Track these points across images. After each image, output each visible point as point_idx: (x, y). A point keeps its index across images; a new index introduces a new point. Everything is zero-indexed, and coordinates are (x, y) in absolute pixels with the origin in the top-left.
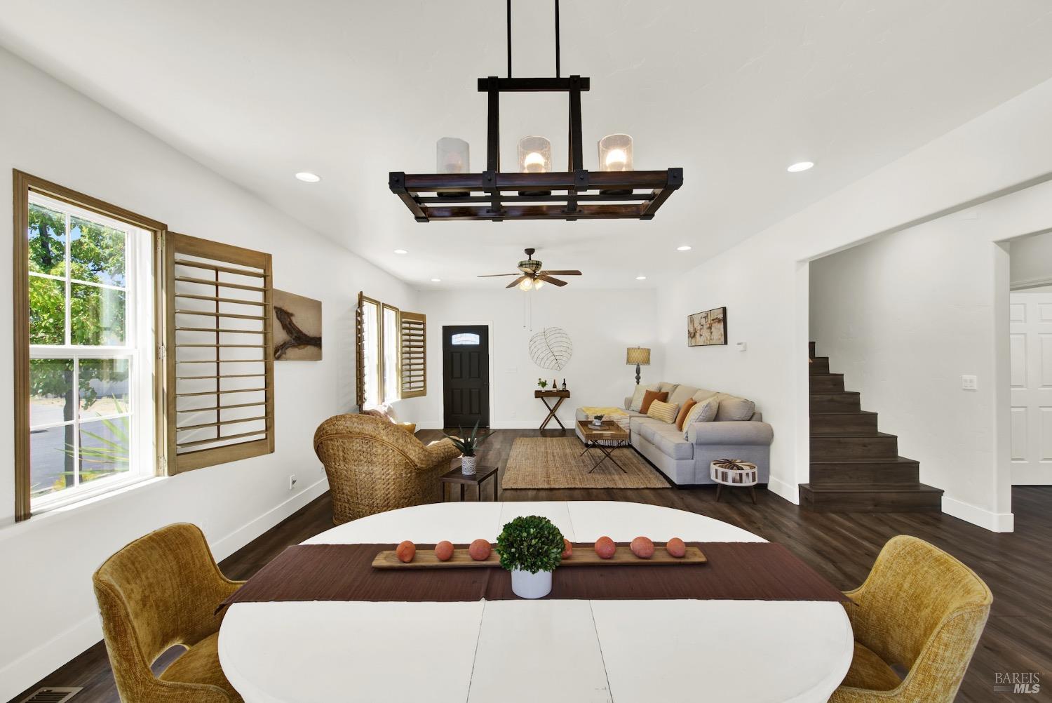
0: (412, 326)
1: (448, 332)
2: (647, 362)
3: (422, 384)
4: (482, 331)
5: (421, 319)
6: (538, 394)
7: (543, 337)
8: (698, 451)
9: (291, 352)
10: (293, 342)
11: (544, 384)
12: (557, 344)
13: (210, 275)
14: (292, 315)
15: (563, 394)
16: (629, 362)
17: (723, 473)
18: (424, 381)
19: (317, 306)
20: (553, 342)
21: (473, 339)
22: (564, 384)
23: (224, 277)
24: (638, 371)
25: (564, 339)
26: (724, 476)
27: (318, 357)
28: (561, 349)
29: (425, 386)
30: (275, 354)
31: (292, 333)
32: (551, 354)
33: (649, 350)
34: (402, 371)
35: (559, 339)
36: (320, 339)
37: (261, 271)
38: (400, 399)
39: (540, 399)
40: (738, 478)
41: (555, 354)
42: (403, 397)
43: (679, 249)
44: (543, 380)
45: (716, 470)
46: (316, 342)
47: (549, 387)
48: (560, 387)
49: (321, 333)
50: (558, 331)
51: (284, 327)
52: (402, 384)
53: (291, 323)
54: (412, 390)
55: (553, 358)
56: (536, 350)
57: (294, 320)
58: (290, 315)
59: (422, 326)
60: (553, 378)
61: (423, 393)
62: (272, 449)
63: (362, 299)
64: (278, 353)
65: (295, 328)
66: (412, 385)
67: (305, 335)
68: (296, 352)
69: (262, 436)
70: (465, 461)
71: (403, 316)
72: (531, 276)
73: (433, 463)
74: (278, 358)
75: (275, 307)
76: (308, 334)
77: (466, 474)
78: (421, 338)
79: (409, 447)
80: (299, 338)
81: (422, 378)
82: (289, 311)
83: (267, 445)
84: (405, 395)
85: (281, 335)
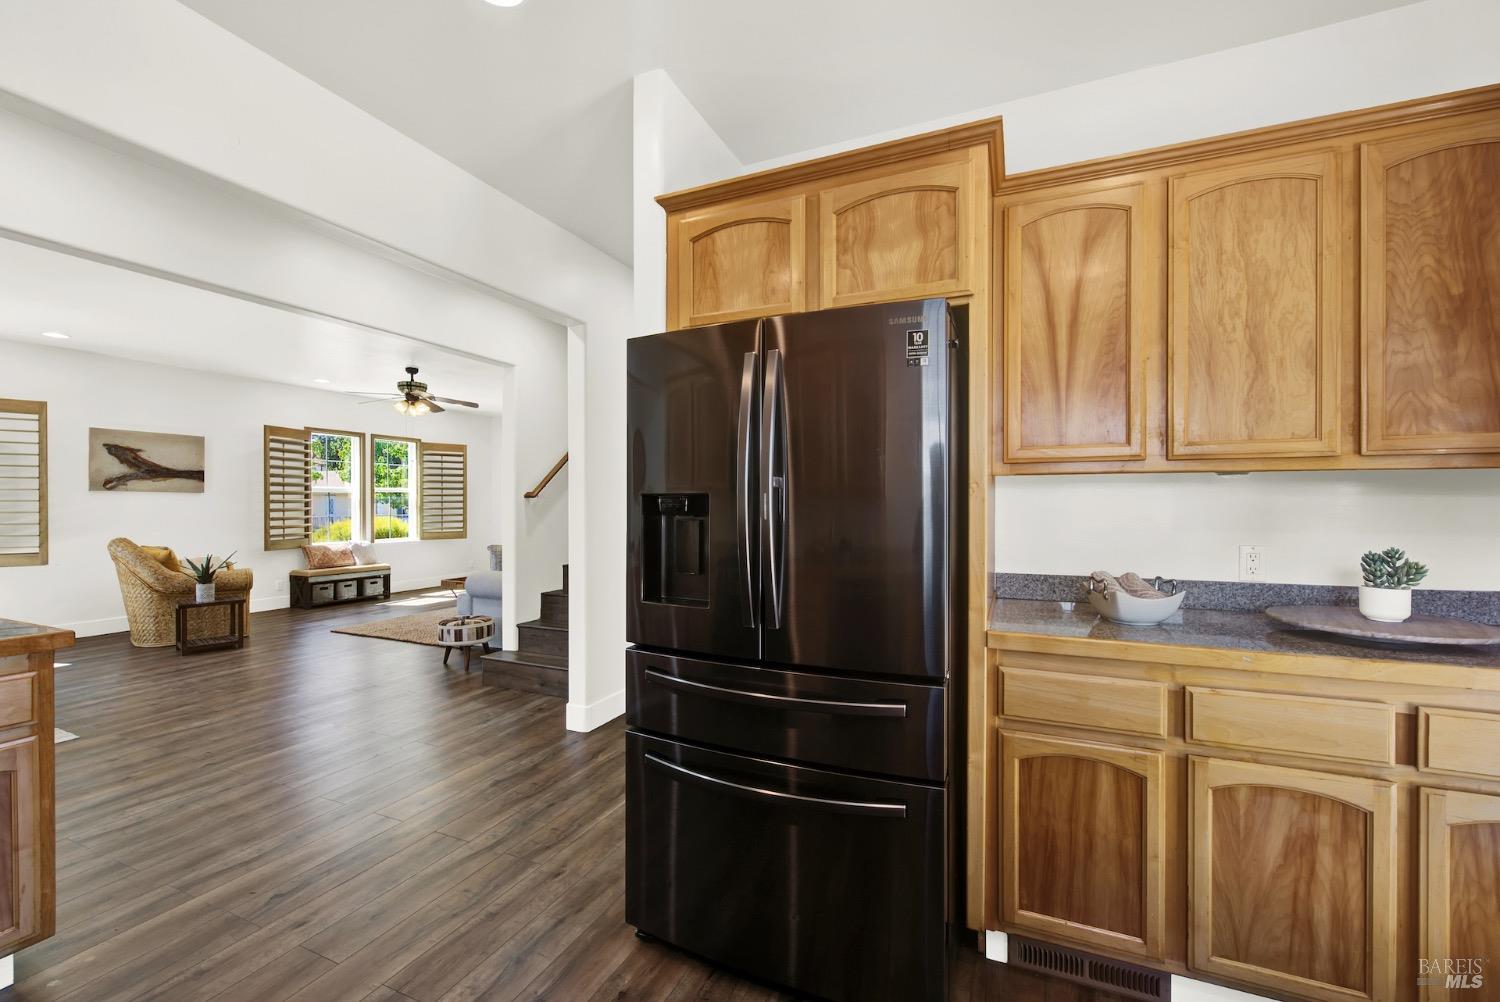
0: (444, 458)
3: (461, 525)
5: (457, 450)
8: (476, 605)
9: (131, 484)
10: (141, 474)
14: (139, 450)
18: (464, 521)
19: (198, 443)
27: (200, 491)
29: (465, 527)
30: (106, 485)
31: (139, 467)
34: (422, 509)
36: (202, 473)
37: (33, 417)
38: (419, 540)
42: (422, 538)
46: (198, 475)
49: (202, 466)
51: (123, 461)
52: (422, 525)
53: (136, 458)
54: (443, 530)
57: (143, 455)
58: (132, 450)
59: (461, 459)
61: (462, 535)
62: (45, 562)
63: (308, 431)
64: (110, 484)
65: (145, 462)
66: (445, 525)
67: (168, 469)
68: (149, 483)
69: (37, 550)
70: (199, 588)
71: (423, 447)
72: (412, 399)
73: (174, 587)
74: (111, 489)
75: (104, 445)
76: (174, 468)
77: (199, 600)
78: (461, 472)
79: (138, 569)
80: (154, 471)
81: (461, 518)
82: (134, 447)
83: (39, 558)
84: (428, 535)
85: (117, 469)
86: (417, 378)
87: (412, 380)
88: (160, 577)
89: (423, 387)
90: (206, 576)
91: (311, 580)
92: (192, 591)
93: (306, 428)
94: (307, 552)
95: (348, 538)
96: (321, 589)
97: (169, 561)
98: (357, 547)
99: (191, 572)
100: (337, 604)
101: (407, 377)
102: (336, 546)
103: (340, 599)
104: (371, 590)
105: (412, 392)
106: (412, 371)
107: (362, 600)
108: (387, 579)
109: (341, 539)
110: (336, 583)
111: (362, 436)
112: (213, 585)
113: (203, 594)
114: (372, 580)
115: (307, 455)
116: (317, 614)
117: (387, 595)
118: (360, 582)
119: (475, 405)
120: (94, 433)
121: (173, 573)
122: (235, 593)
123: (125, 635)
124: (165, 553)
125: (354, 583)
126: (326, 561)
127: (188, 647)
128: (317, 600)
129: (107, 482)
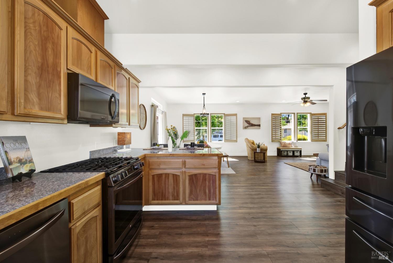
0: (319, 118)
3: (325, 137)
5: (324, 115)
9: (249, 128)
13: (230, 118)
19: (259, 119)
23: (232, 118)
27: (260, 129)
34: (312, 133)
36: (260, 125)
37: (235, 116)
42: (312, 141)
46: (259, 125)
51: (248, 123)
52: (312, 137)
54: (319, 139)
58: (249, 121)
59: (324, 117)
61: (325, 141)
62: (237, 142)
63: (281, 114)
64: (246, 128)
65: (251, 123)
66: (319, 137)
68: (251, 127)
69: (236, 139)
70: (257, 149)
71: (313, 115)
72: (305, 102)
73: (254, 148)
74: (246, 129)
75: (245, 120)
76: (255, 124)
77: (257, 152)
78: (325, 122)
79: (248, 144)
80: (252, 125)
81: (325, 135)
82: (249, 120)
83: (236, 141)
84: (312, 140)
85: (247, 125)
86: (307, 96)
87: (305, 96)
88: (252, 146)
89: (309, 98)
90: (259, 146)
91: (281, 150)
92: (256, 150)
93: (281, 113)
94: (281, 143)
95: (291, 140)
96: (284, 152)
97: (253, 143)
98: (293, 142)
99: (257, 146)
100: (287, 156)
101: (304, 96)
102: (287, 142)
103: (288, 155)
104: (296, 154)
105: (305, 100)
106: (305, 94)
107: (294, 156)
108: (301, 152)
109: (289, 140)
110: (287, 151)
111: (294, 114)
112: (260, 149)
113: (258, 150)
114: (297, 151)
115: (281, 120)
116: (283, 158)
117: (301, 156)
118: (293, 152)
119: (326, 100)
120: (244, 118)
121: (254, 145)
122: (264, 151)
123: (247, 157)
124: (252, 141)
125: (292, 152)
126: (285, 145)
127: (256, 161)
128: (283, 155)
129: (245, 127)
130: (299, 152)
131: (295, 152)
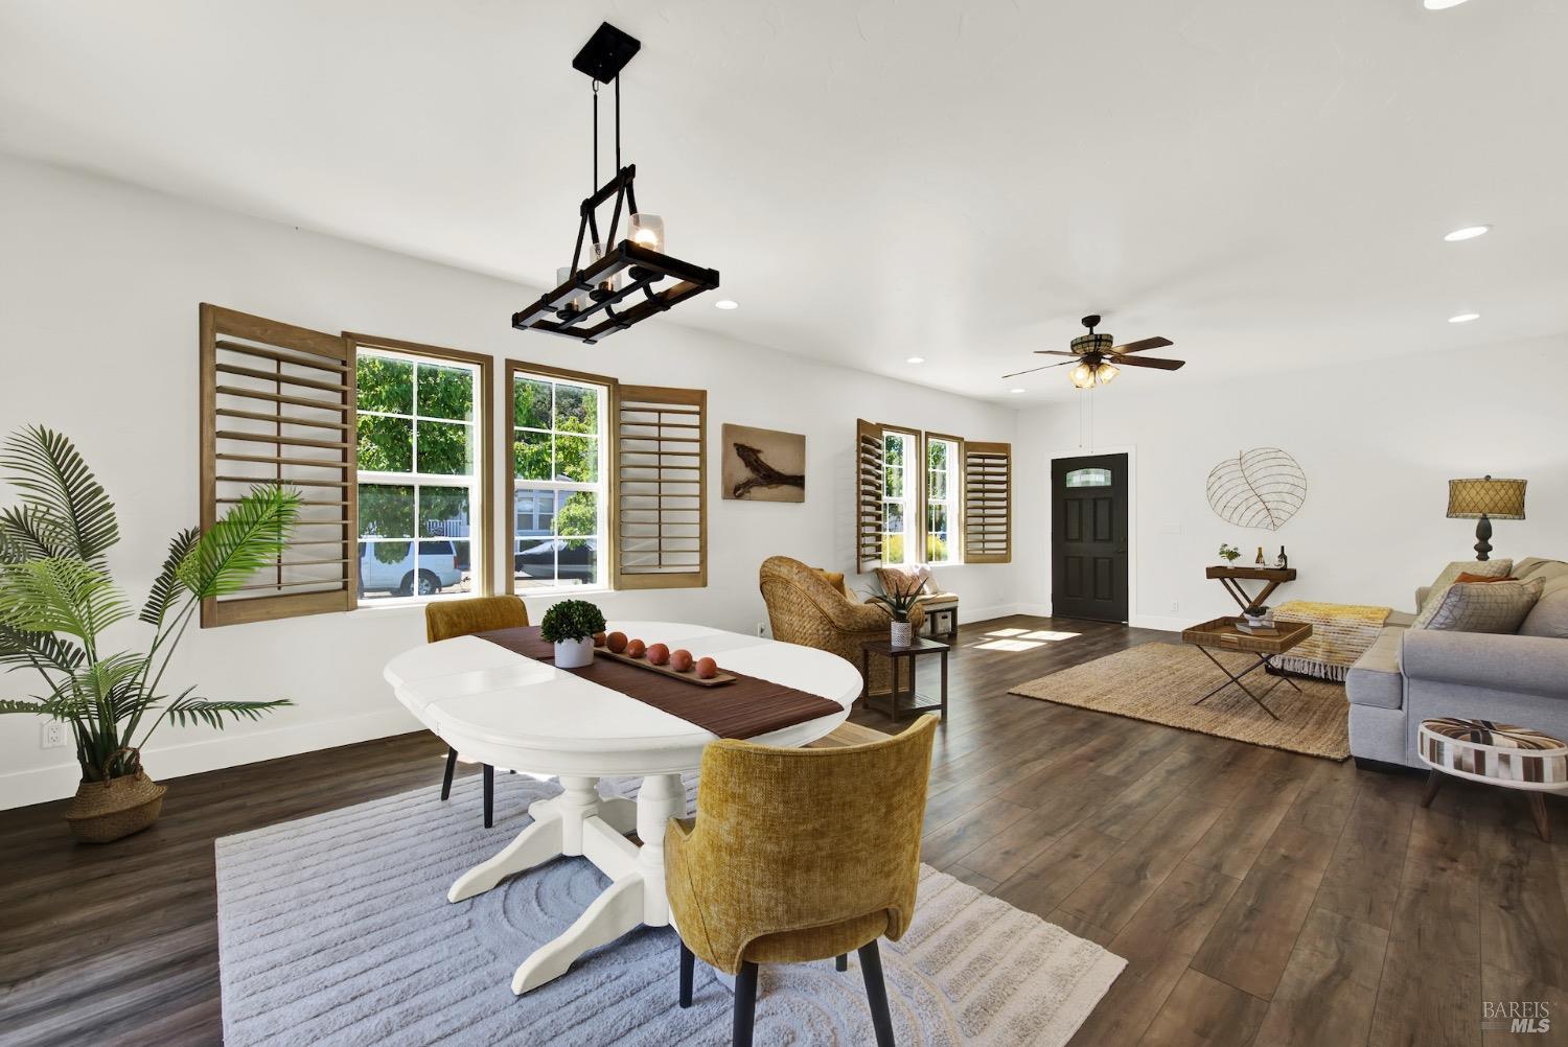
0: (987, 461)
1: (1061, 468)
2: (1517, 510)
3: (1004, 545)
4: (1117, 464)
5: (1002, 451)
6: (1212, 573)
7: (1238, 467)
8: (1414, 693)
9: (755, 491)
10: (760, 480)
11: (1233, 555)
12: (1267, 480)
13: (653, 418)
14: (759, 451)
15: (1283, 575)
16: (1454, 510)
17: (1432, 742)
18: (1008, 541)
19: (799, 441)
20: (1262, 473)
21: (1099, 478)
22: (1283, 556)
23: (666, 418)
24: (1484, 533)
25: (1286, 470)
26: (1436, 751)
27: (800, 499)
28: (1280, 488)
29: (1008, 548)
30: (735, 493)
31: (758, 471)
32: (1256, 499)
33: (1520, 486)
34: (967, 525)
35: (1276, 470)
36: (802, 478)
37: (696, 408)
38: (962, 563)
39: (1218, 581)
40: (1471, 760)
41: (1266, 498)
42: (968, 562)
43: (1449, 238)
44: (1231, 548)
45: (1422, 734)
46: (798, 481)
47: (1247, 561)
48: (1272, 562)
49: (803, 471)
50: (1273, 455)
51: (748, 464)
52: (966, 543)
53: (757, 460)
54: (986, 552)
55: (1260, 506)
56: (1221, 491)
57: (762, 457)
58: (756, 452)
59: (1004, 462)
60: (1254, 545)
61: (1005, 558)
62: (705, 585)
64: (739, 491)
65: (763, 465)
66: (987, 545)
67: (778, 473)
68: (765, 491)
69: (697, 569)
71: (969, 449)
74: (739, 497)
75: (735, 445)
76: (783, 472)
78: (1004, 478)
80: (770, 477)
81: (1004, 537)
82: (755, 447)
83: (699, 579)
84: (971, 558)
85: (743, 473)
87: (1091, 333)
88: (845, 609)
89: (1108, 339)
95: (899, 560)
102: (903, 569)
104: (943, 626)
105: (1091, 350)
106: (1091, 321)
108: (954, 611)
111: (917, 433)
114: (943, 614)
117: (956, 633)
118: (933, 616)
120: (726, 430)
125: (930, 617)
129: (737, 489)
130: (949, 614)
131: (939, 616)
